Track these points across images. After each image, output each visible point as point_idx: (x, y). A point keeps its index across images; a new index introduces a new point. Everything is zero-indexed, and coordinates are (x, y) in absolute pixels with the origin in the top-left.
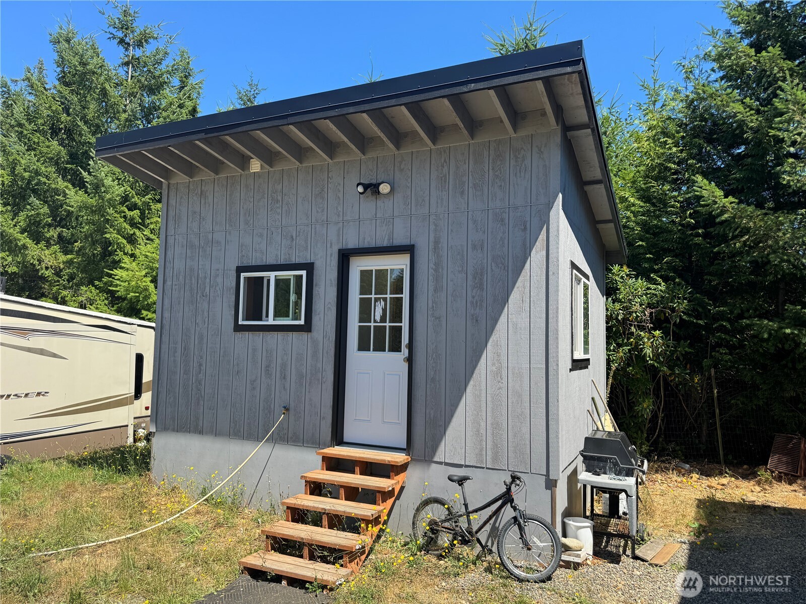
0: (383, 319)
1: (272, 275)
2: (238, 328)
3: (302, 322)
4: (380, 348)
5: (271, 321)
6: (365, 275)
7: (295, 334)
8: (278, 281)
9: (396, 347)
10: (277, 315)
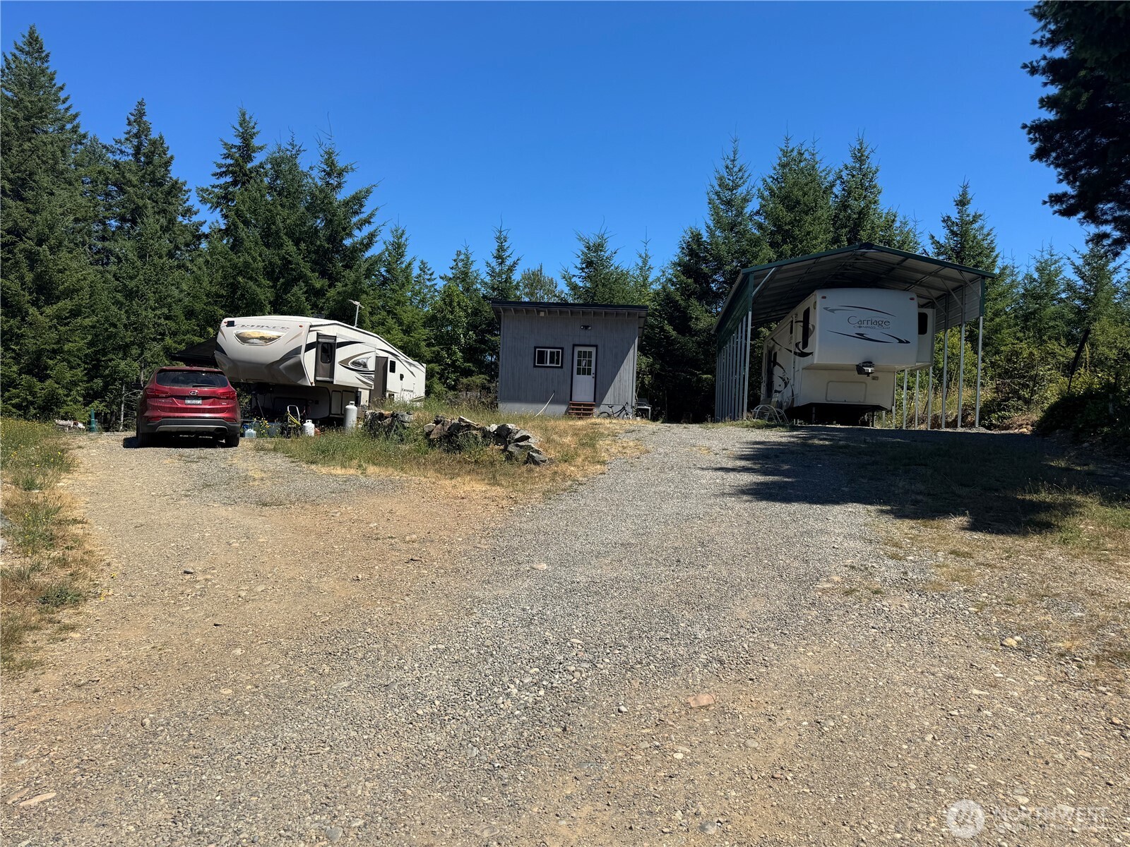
0: (585, 366)
1: (549, 350)
2: (535, 366)
3: (560, 365)
4: (584, 374)
5: (548, 364)
6: (580, 352)
7: (556, 369)
8: (551, 352)
9: (589, 374)
10: (550, 363)
